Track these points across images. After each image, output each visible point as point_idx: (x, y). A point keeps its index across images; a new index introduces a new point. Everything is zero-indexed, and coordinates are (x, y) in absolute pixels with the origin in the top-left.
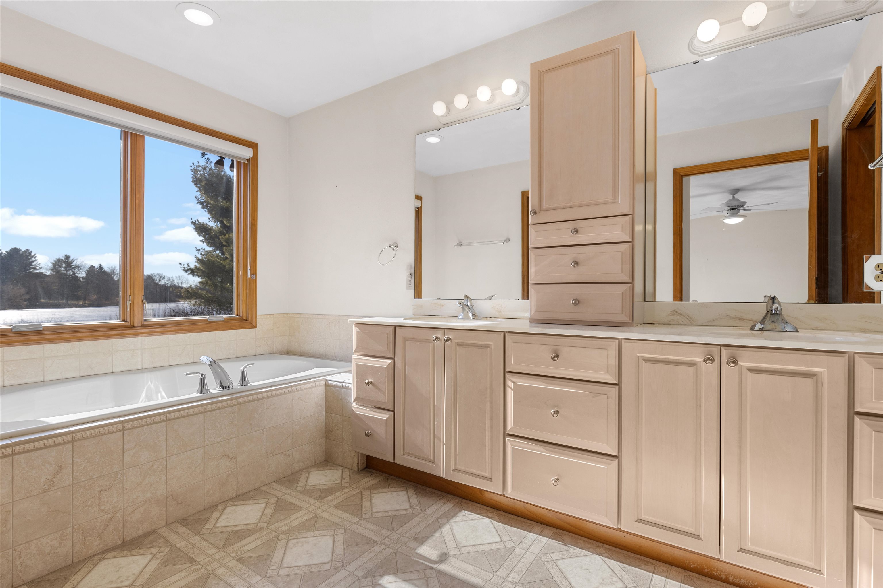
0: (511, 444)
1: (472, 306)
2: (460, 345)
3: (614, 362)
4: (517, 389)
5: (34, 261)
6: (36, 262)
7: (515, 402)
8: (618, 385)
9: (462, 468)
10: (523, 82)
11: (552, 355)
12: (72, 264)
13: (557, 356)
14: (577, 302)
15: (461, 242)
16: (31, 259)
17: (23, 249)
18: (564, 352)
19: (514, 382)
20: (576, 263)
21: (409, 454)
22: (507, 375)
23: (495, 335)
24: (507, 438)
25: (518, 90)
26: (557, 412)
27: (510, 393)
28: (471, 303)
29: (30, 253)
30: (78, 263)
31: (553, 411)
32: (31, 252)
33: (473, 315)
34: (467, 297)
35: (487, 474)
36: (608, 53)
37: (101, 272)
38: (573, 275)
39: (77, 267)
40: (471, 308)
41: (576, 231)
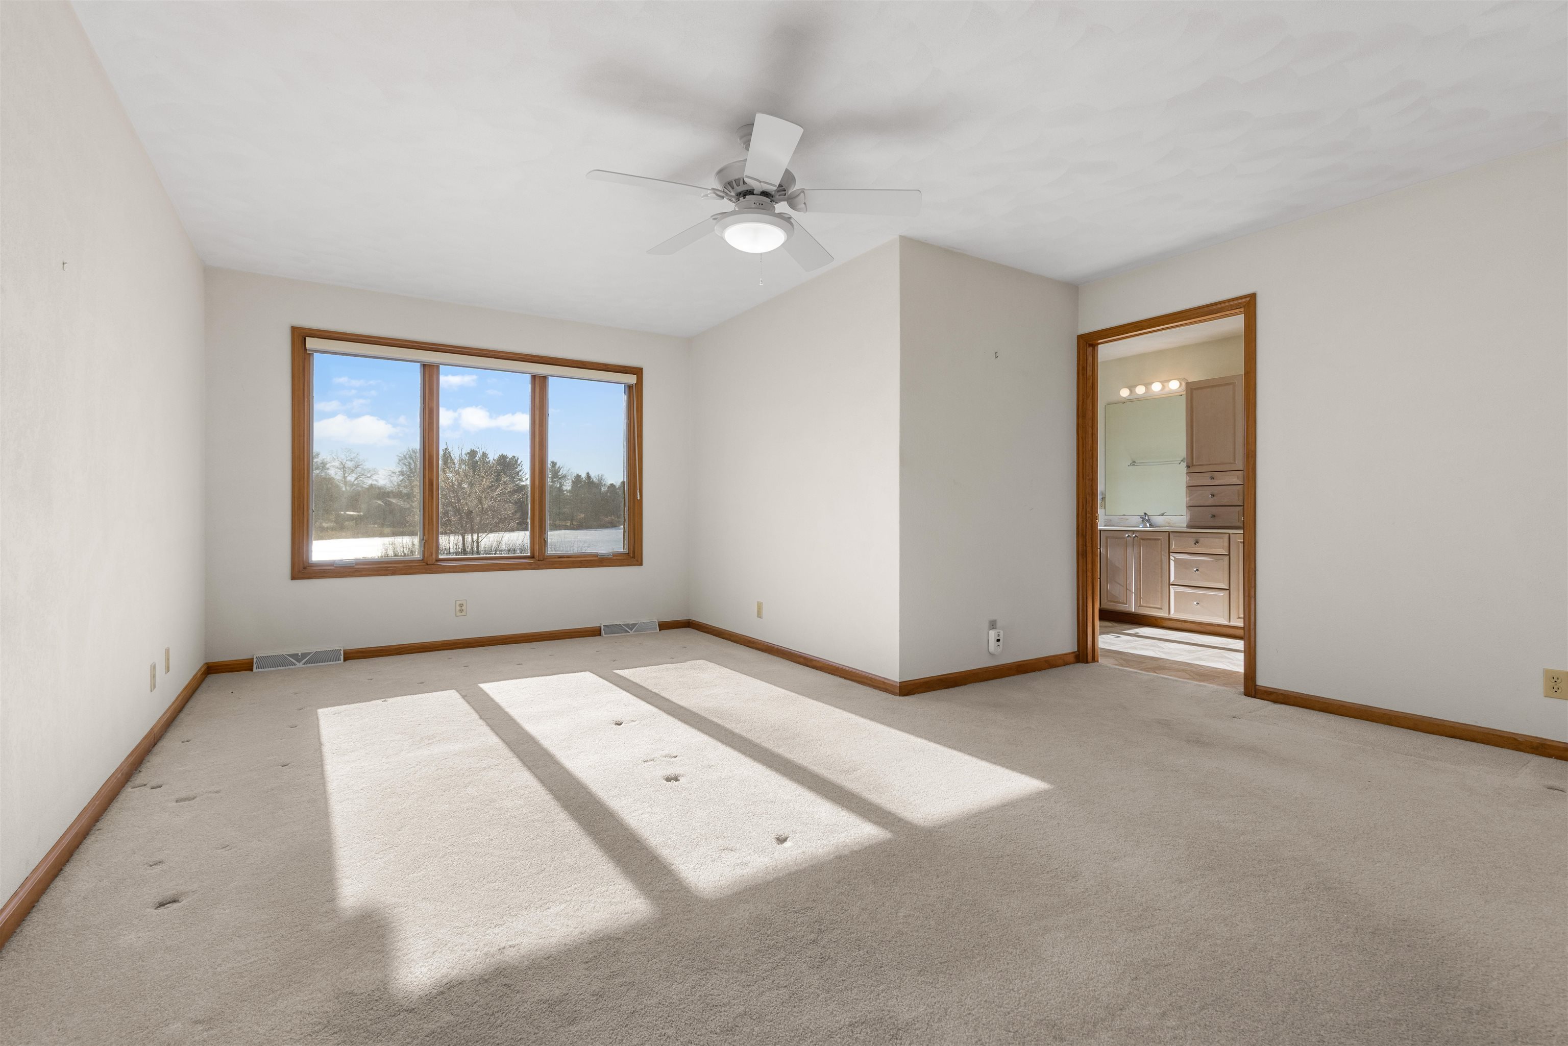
0: (1172, 589)
1: (1149, 519)
2: (1143, 539)
3: (1226, 544)
4: (1176, 560)
5: (520, 471)
6: (522, 472)
7: (1175, 567)
8: (1229, 555)
9: (1145, 605)
10: (1184, 378)
11: (1195, 542)
12: (559, 474)
13: (1197, 542)
14: (1214, 516)
15: (1134, 462)
16: (517, 468)
17: (510, 456)
18: (1201, 540)
19: (1174, 557)
20: (1213, 495)
21: (1111, 601)
22: (1171, 554)
23: (1164, 533)
24: (1171, 586)
25: (1181, 384)
26: (1197, 570)
27: (1172, 563)
28: (1148, 518)
29: (516, 461)
30: (564, 472)
31: (1195, 569)
32: (518, 459)
33: (1150, 525)
34: (1145, 514)
35: (1159, 606)
36: (1230, 384)
37: (588, 483)
38: (1210, 501)
39: (564, 477)
40: (1148, 521)
41: (1212, 478)
